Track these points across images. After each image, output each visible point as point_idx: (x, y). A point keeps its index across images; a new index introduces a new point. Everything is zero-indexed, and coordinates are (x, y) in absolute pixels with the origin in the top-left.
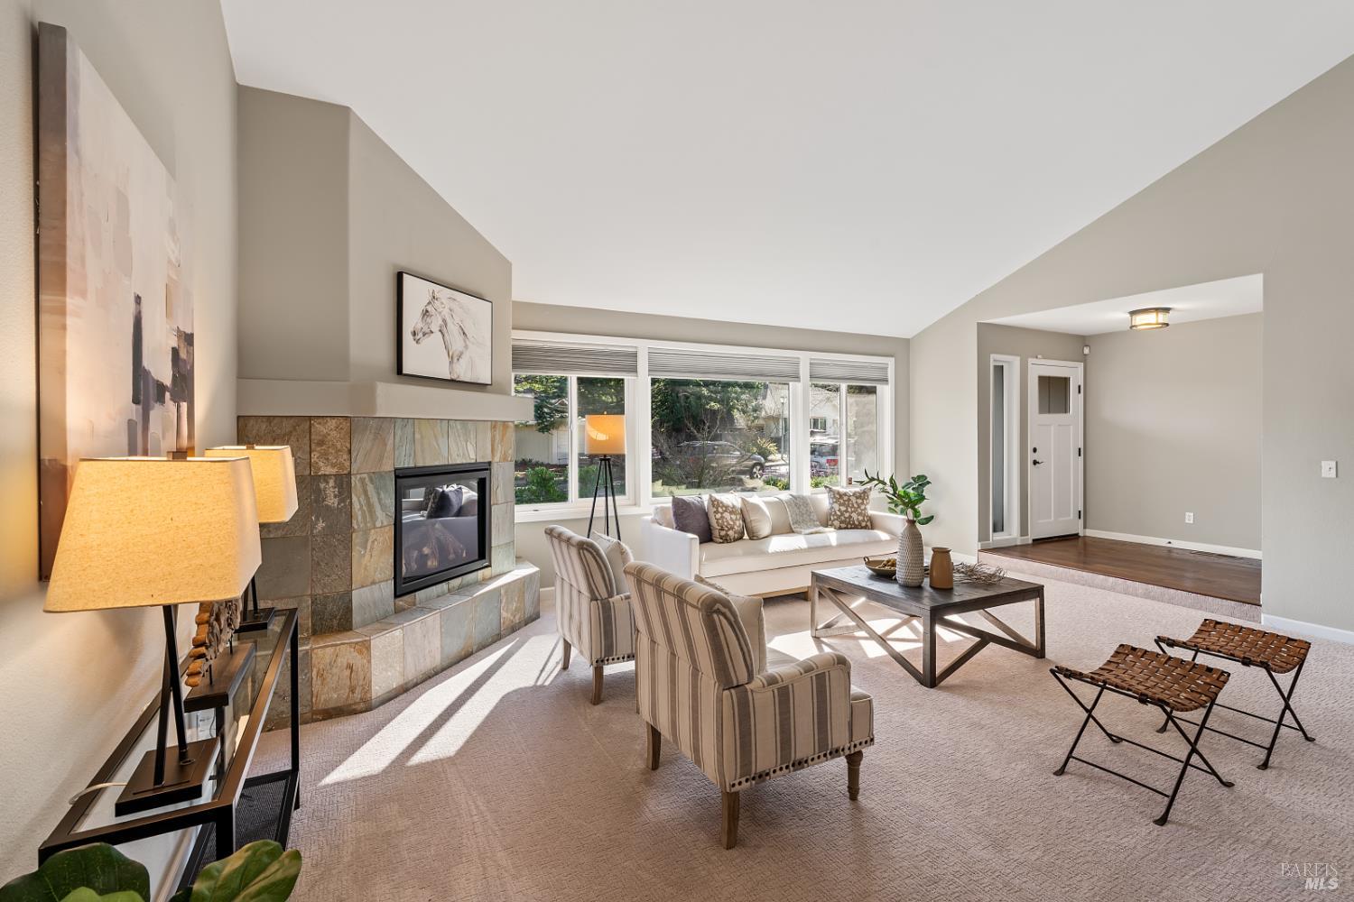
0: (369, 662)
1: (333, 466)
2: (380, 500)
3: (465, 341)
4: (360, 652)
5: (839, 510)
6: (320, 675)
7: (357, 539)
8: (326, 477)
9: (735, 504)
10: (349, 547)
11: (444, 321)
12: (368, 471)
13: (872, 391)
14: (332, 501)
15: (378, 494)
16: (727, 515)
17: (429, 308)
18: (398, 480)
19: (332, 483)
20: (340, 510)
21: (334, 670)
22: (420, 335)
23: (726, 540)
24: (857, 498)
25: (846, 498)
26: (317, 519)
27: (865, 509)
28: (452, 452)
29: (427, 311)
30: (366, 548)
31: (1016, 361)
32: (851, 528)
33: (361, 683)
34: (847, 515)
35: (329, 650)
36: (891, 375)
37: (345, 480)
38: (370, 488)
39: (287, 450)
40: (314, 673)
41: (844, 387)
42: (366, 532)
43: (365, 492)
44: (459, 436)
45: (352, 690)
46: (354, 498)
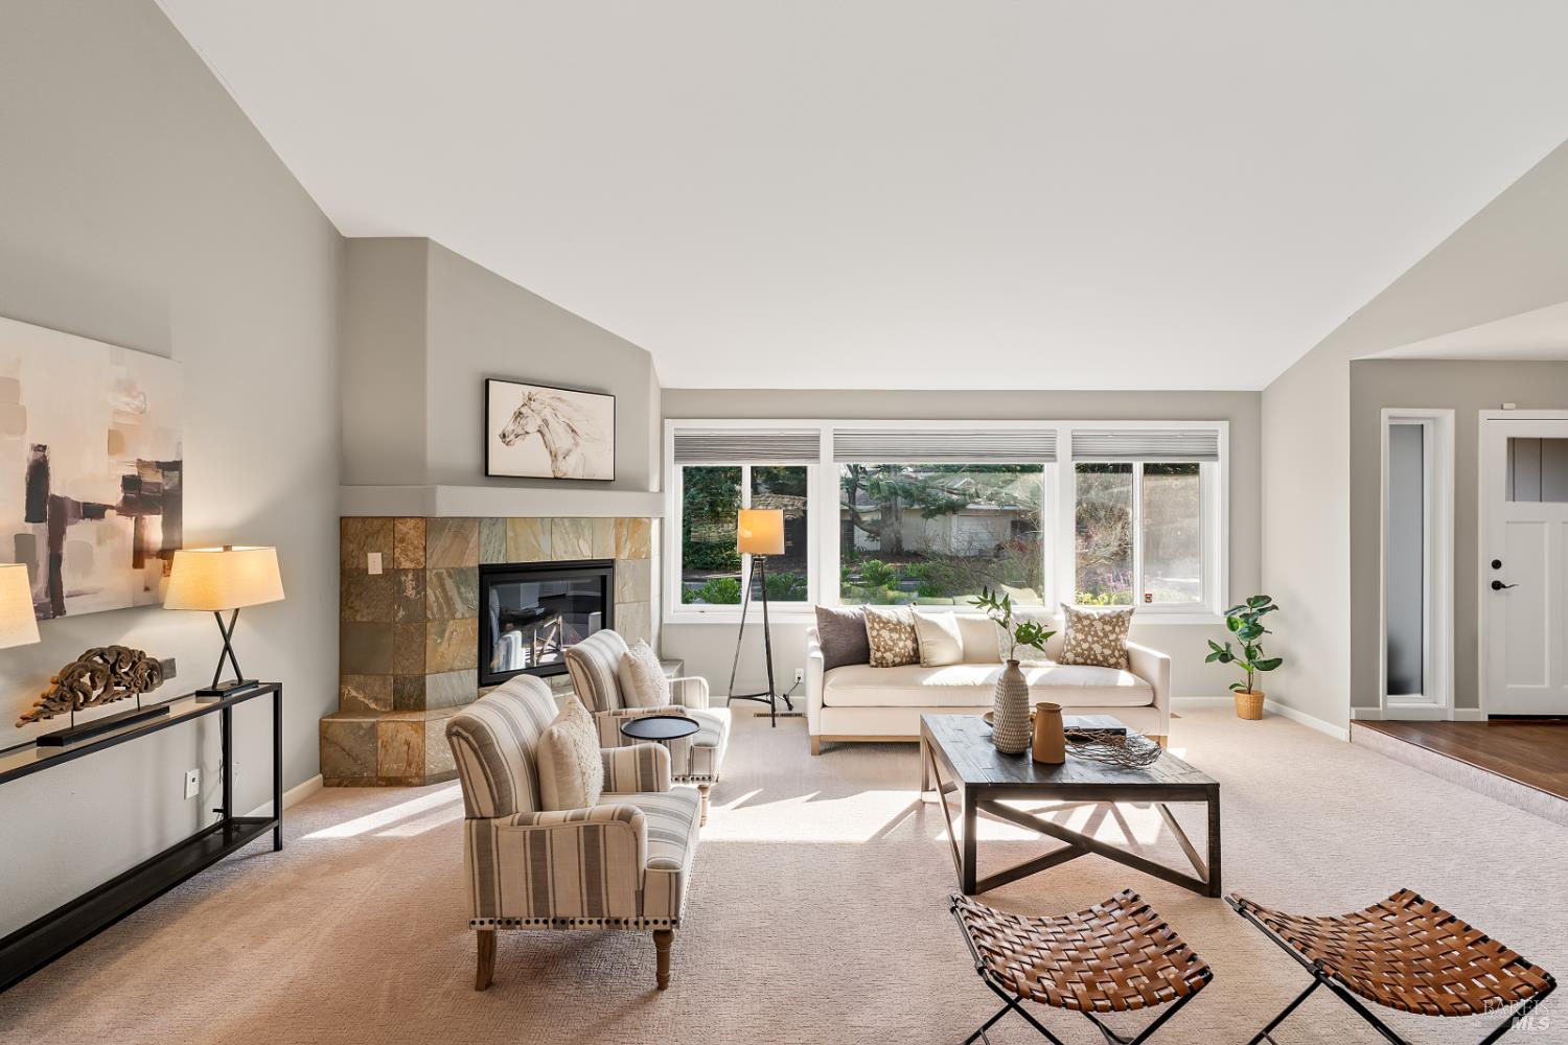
0: (424, 741)
1: (411, 561)
2: (460, 593)
3: (573, 438)
4: (416, 731)
5: (1075, 639)
6: (384, 746)
7: (432, 628)
8: (406, 571)
9: (902, 619)
10: (424, 635)
11: (546, 422)
12: (445, 566)
13: (1190, 470)
14: (410, 593)
15: (458, 588)
16: (885, 633)
17: (523, 410)
18: (486, 576)
19: (410, 576)
20: (416, 601)
21: (395, 744)
22: (512, 437)
23: (882, 664)
24: (1105, 623)
25: (1086, 622)
26: (399, 609)
27: (1117, 639)
28: (557, 548)
29: (520, 413)
30: (442, 637)
31: (1449, 417)
32: (1093, 665)
33: (416, 759)
34: (1085, 646)
35: (391, 726)
36: (1223, 447)
37: (421, 574)
38: (449, 583)
39: (273, 550)
40: (380, 742)
41: (1138, 467)
42: (443, 624)
43: (443, 586)
44: (567, 533)
45: (409, 765)
46: (429, 591)
